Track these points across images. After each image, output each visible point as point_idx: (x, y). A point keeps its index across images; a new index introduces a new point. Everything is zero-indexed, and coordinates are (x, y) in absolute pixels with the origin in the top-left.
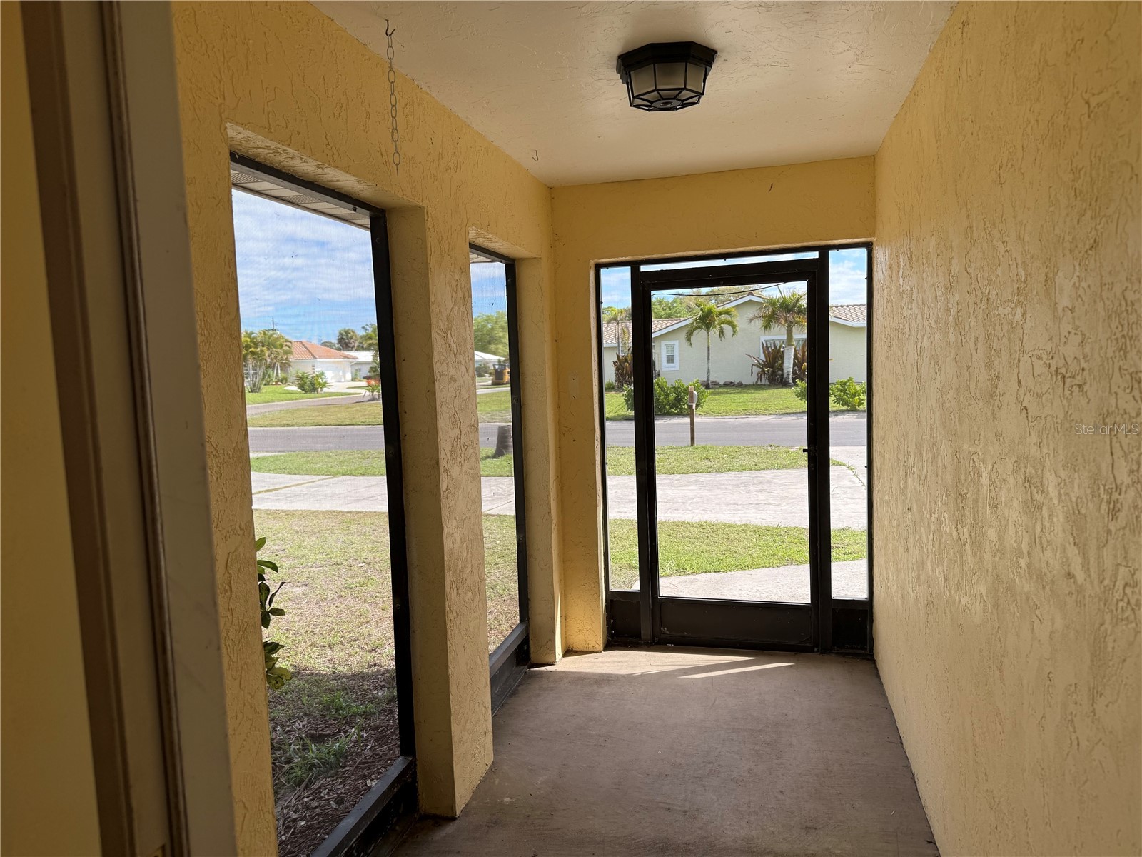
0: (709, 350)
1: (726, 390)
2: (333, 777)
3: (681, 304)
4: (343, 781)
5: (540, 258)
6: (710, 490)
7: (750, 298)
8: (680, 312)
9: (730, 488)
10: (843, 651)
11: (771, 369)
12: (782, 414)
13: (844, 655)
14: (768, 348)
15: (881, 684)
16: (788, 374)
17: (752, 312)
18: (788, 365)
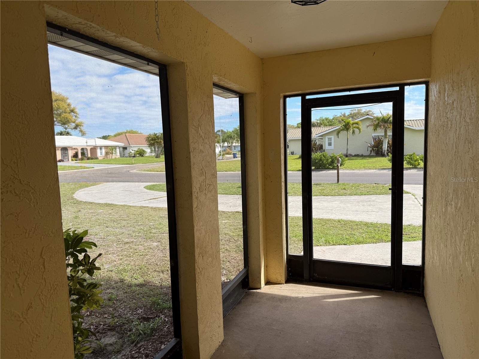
0: (348, 140)
1: (355, 158)
2: (148, 341)
3: (336, 120)
4: (152, 344)
5: (256, 93)
6: (345, 204)
7: (368, 116)
8: (335, 124)
9: (355, 203)
10: (407, 291)
11: (377, 149)
12: (381, 169)
13: (408, 293)
14: (375, 139)
15: (428, 311)
16: (385, 151)
17: (368, 123)
18: (385, 147)
